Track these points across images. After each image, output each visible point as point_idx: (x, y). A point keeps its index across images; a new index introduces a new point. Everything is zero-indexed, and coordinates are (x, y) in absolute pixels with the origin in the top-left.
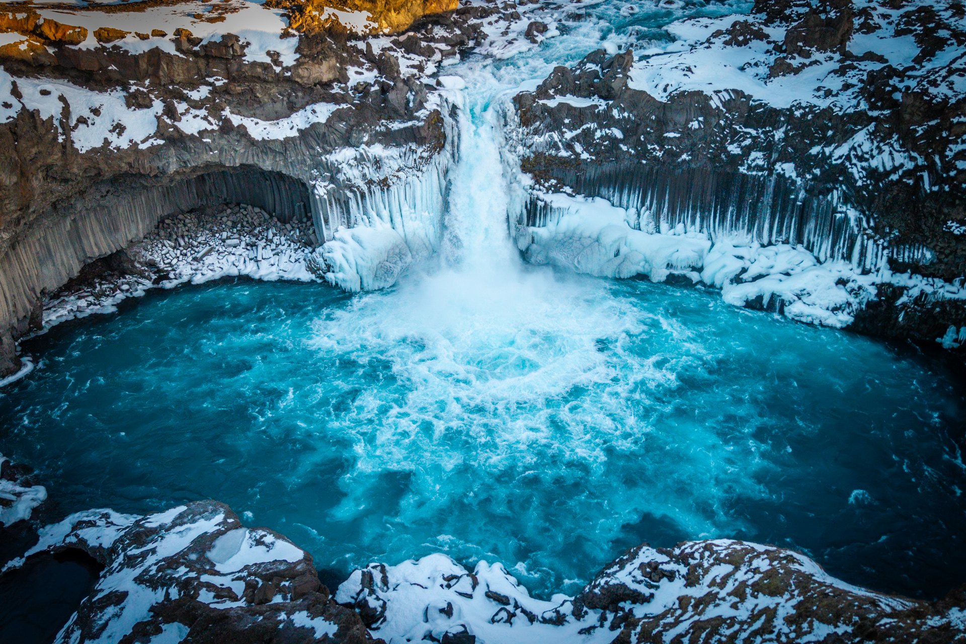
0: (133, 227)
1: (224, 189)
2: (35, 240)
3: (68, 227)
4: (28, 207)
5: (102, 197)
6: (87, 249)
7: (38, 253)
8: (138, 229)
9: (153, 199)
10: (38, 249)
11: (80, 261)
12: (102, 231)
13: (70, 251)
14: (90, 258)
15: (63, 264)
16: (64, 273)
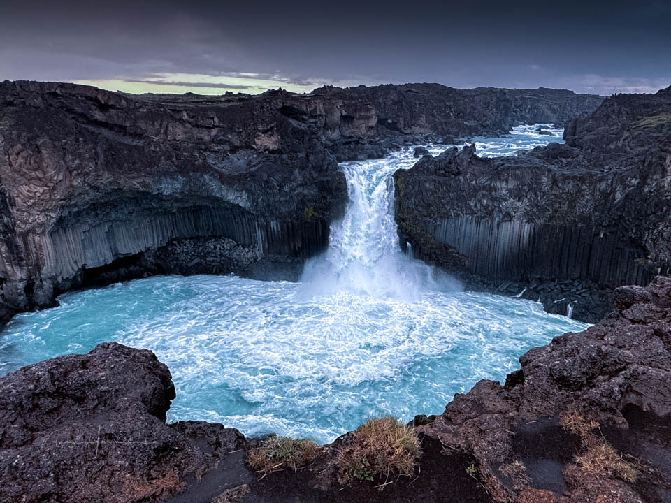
0: (150, 239)
1: (211, 224)
2: (82, 231)
3: (107, 230)
4: (70, 200)
5: (129, 213)
6: (119, 248)
7: (83, 240)
8: (154, 242)
9: (165, 225)
10: (83, 238)
11: (114, 256)
12: (129, 237)
13: (107, 246)
14: (120, 254)
15: (101, 253)
16: (102, 259)
